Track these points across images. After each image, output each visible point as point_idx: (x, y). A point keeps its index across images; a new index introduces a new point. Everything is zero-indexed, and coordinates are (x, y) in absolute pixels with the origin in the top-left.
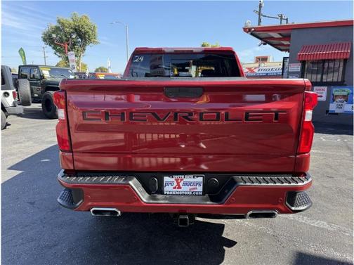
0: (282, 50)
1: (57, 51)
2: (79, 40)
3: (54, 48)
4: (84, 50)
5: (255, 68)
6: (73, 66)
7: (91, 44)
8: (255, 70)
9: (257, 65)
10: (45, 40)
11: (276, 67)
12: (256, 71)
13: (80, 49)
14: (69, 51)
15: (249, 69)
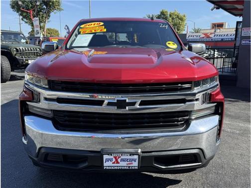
0: (236, 15)
1: (24, 17)
2: (45, 7)
3: (21, 15)
4: (49, 16)
5: (211, 34)
6: (37, 31)
7: (55, 11)
8: (210, 36)
9: (213, 31)
10: (13, 7)
11: (231, 33)
12: (212, 36)
13: (45, 15)
14: (34, 17)
15: (205, 34)
